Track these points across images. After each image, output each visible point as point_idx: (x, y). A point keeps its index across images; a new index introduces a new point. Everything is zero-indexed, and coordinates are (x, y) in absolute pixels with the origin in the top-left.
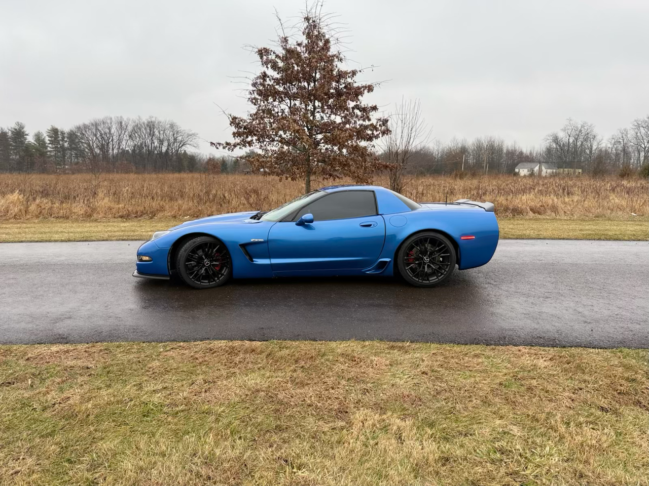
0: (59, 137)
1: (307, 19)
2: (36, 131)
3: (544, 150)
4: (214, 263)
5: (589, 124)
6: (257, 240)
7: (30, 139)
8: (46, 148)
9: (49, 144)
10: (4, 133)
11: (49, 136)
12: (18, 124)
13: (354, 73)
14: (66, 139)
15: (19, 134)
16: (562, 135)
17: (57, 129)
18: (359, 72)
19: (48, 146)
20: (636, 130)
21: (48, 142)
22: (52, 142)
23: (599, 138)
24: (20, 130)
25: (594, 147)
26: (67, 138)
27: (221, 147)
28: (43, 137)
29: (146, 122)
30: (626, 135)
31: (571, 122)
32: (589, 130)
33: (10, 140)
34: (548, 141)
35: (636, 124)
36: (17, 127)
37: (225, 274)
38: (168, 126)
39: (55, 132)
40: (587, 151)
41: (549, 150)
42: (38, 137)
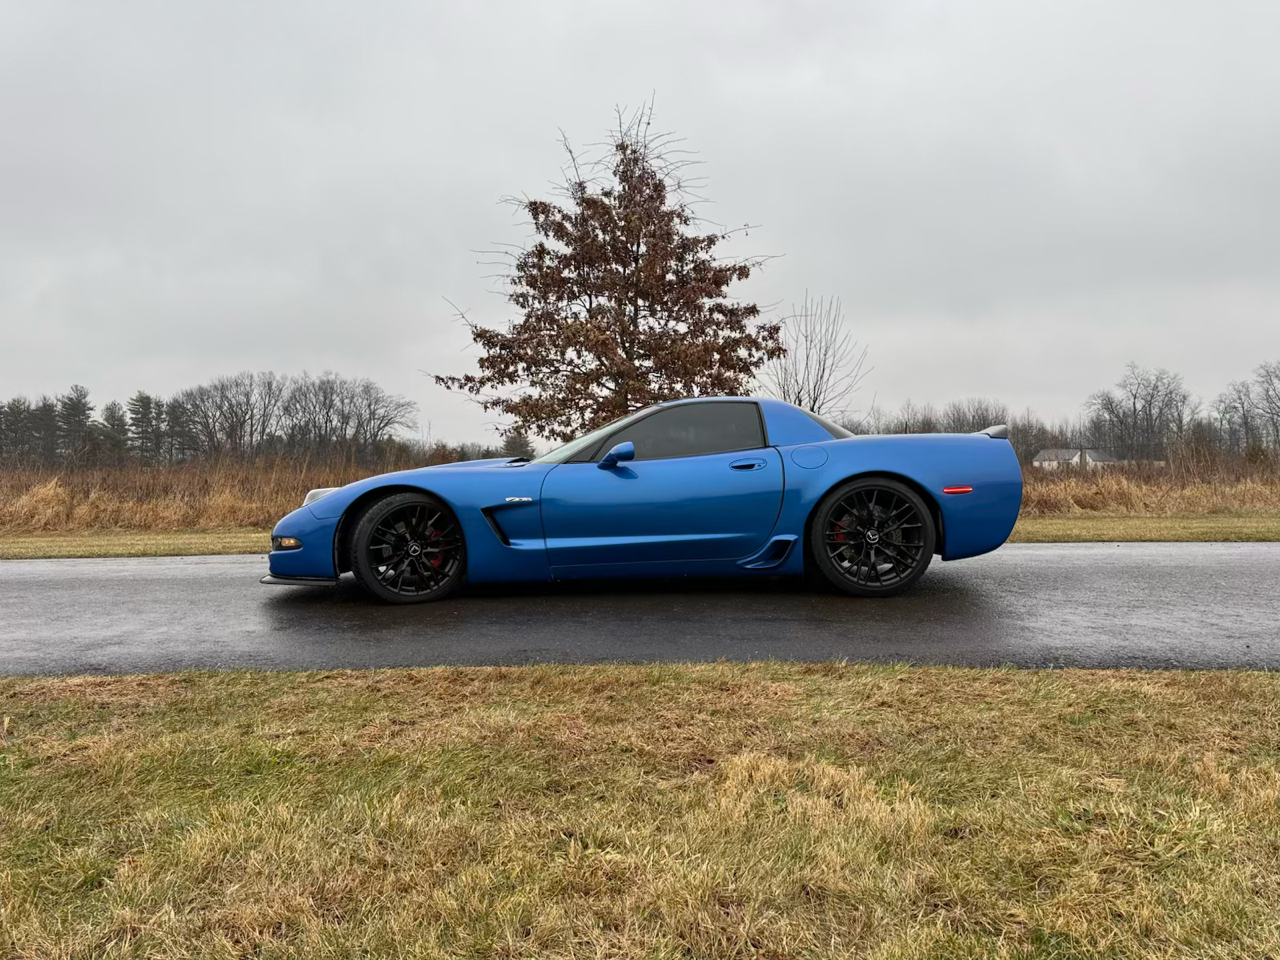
0: (151, 413)
1: (622, 147)
2: (109, 401)
3: (1087, 424)
4: (429, 550)
5: (1172, 374)
6: (517, 499)
7: (97, 416)
8: (126, 432)
9: (132, 425)
10: (49, 406)
11: (132, 411)
12: (76, 388)
13: (711, 241)
14: (164, 416)
15: (76, 407)
16: (1119, 395)
17: (148, 398)
18: (720, 239)
19: (129, 430)
20: (1266, 385)
21: (130, 422)
22: (136, 422)
23: (1193, 399)
24: (79, 401)
25: (1186, 419)
26: (167, 413)
27: (457, 384)
28: (121, 412)
29: (317, 382)
30: (1247, 395)
31: (1136, 372)
32: (1172, 387)
33: (58, 418)
34: (1094, 407)
35: (1264, 373)
36: (73, 395)
37: (450, 574)
38: (359, 390)
39: (144, 403)
40: (1174, 426)
41: (1097, 425)
42: (112, 413)
